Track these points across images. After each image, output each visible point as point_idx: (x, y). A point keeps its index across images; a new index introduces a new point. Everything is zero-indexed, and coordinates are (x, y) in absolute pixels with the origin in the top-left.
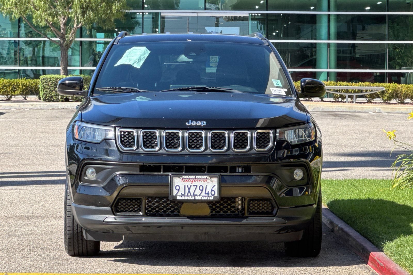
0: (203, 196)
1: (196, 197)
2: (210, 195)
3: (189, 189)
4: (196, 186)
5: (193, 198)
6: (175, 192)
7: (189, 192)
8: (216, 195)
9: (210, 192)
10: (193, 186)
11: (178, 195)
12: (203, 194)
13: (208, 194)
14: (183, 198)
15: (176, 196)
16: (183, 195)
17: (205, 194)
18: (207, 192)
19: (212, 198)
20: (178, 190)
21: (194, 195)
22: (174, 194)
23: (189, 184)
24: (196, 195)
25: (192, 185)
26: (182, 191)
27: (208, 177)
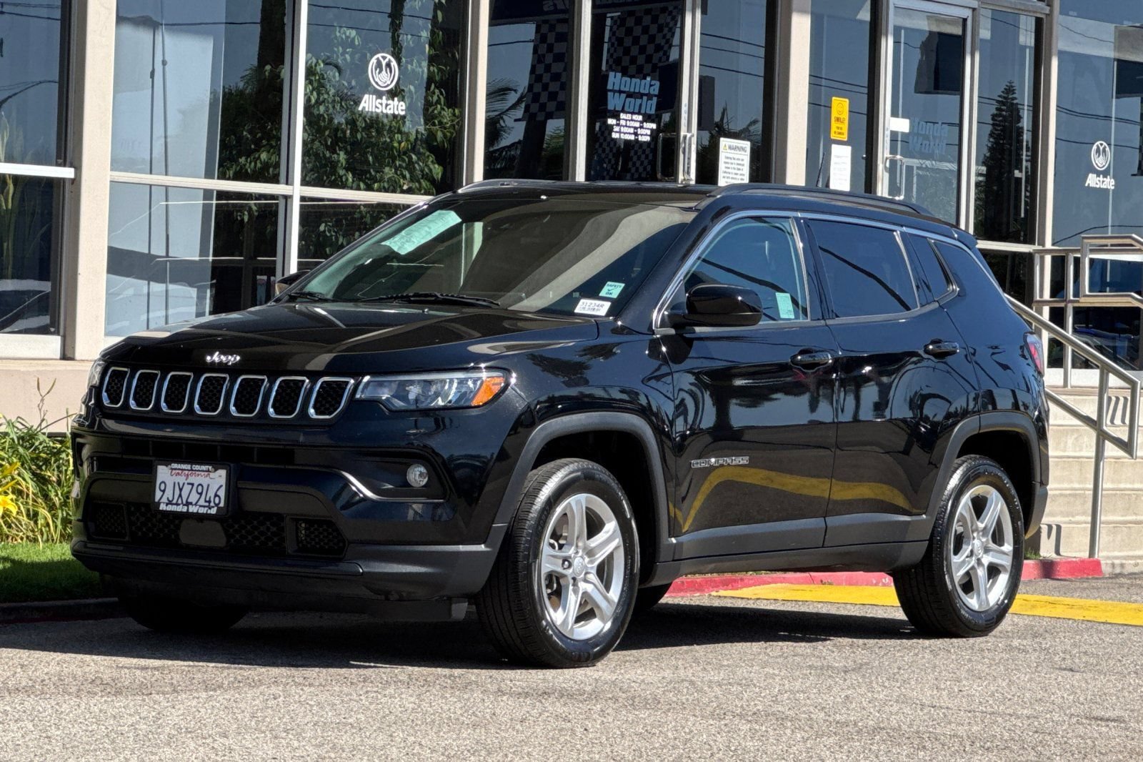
0: (201, 506)
1: (190, 506)
2: (212, 504)
3: (181, 490)
4: (193, 485)
5: (185, 509)
6: (158, 494)
7: (180, 496)
8: (222, 505)
9: (212, 500)
10: (188, 484)
11: (162, 501)
12: (202, 502)
13: (209, 502)
14: (170, 508)
15: (159, 503)
16: (170, 503)
17: (206, 501)
18: (208, 499)
19: (214, 511)
20: (164, 491)
21: (188, 504)
22: (157, 500)
23: (181, 479)
24: (191, 503)
25: (186, 482)
26: (169, 494)
27: (210, 468)
